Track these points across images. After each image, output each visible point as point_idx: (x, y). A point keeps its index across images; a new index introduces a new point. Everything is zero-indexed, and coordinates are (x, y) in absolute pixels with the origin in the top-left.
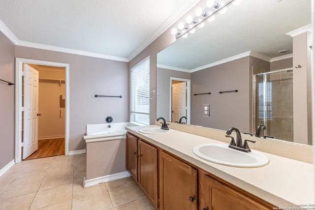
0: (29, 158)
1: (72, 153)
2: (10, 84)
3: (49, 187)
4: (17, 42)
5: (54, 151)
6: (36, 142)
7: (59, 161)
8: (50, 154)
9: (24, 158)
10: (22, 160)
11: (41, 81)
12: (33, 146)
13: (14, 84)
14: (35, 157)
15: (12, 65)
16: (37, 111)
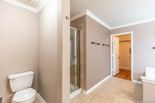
0: (115, 76)
1: (135, 81)
2: (108, 46)
3: (121, 96)
4: (110, 28)
5: (126, 77)
6: (118, 69)
7: (128, 83)
8: (124, 78)
9: (113, 75)
10: (113, 76)
11: (120, 42)
12: (117, 71)
13: (110, 46)
14: (118, 77)
15: (109, 38)
16: (118, 56)
